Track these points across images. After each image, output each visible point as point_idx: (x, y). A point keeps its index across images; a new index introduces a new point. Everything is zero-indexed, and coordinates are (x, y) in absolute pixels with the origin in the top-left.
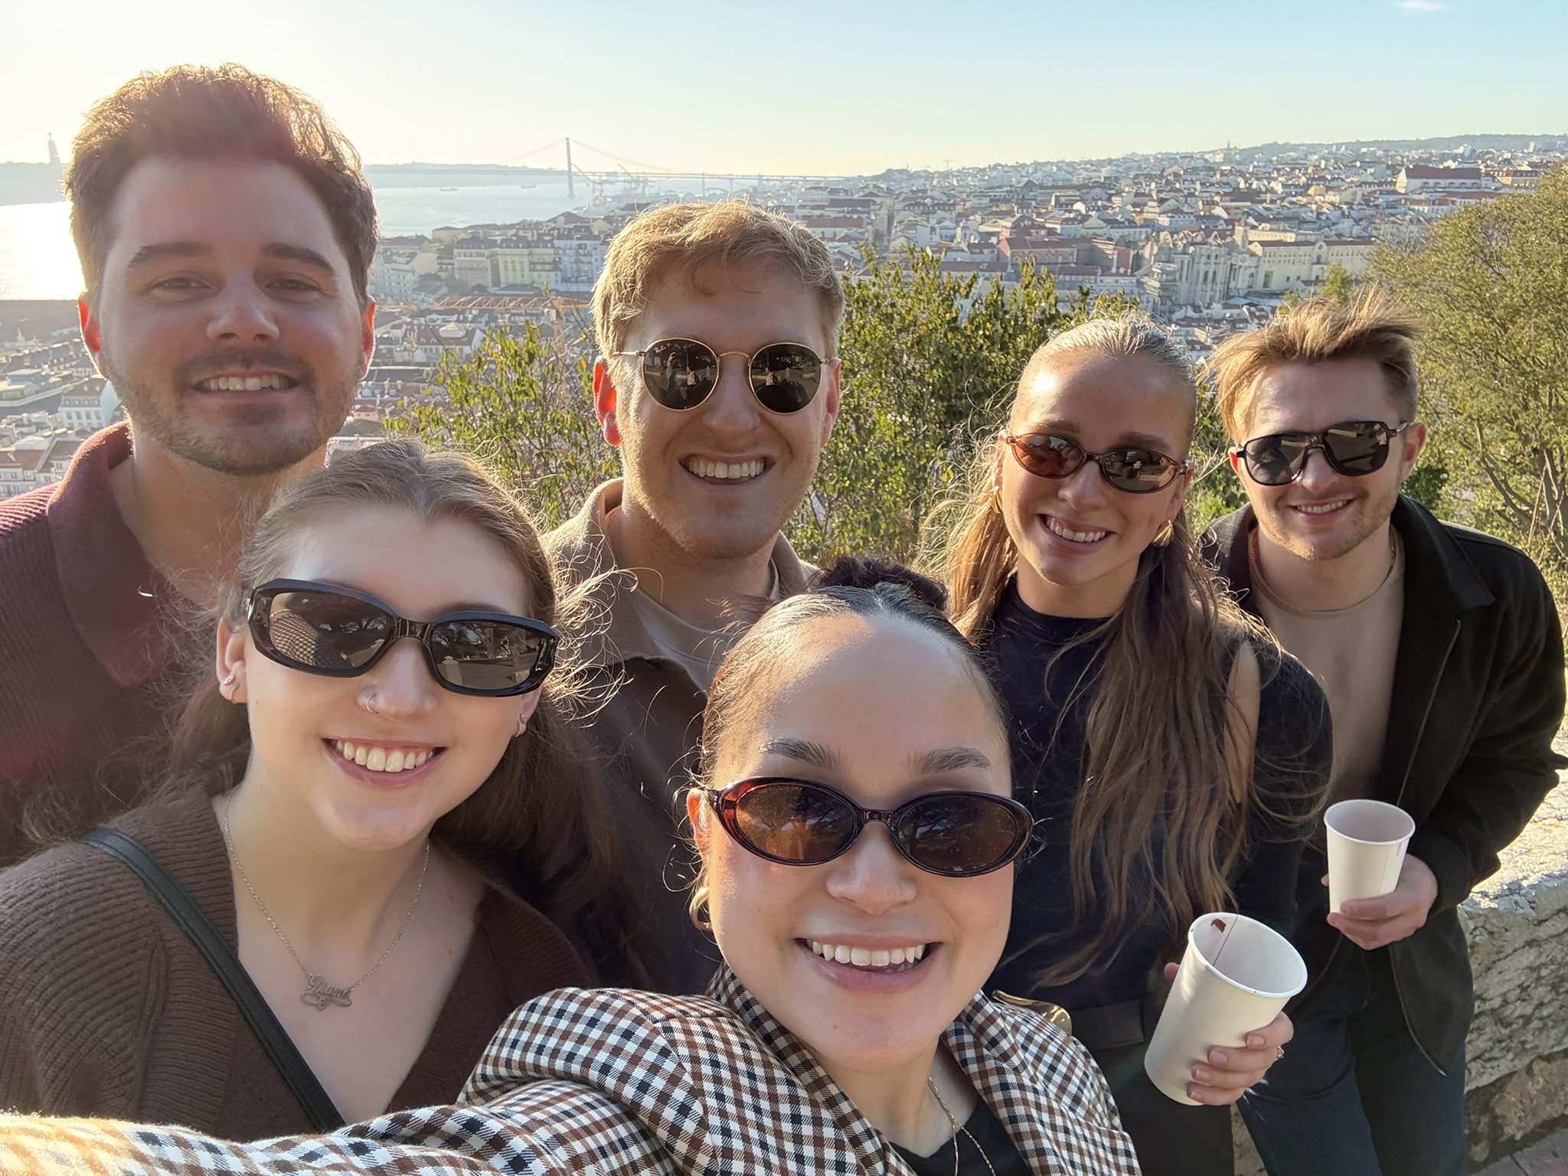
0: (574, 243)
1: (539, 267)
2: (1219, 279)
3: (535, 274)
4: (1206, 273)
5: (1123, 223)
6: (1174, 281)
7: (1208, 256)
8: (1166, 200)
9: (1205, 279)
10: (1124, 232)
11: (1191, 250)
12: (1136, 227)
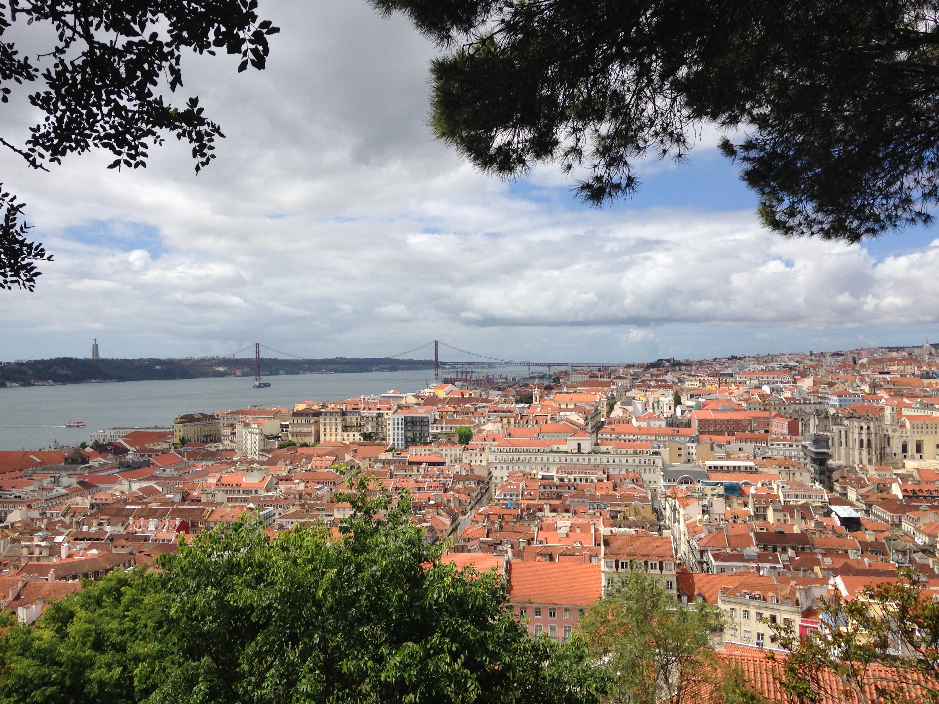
0: (375, 413)
1: (349, 429)
2: (873, 446)
3: (345, 434)
4: (861, 441)
5: (800, 400)
6: (828, 447)
7: (862, 428)
8: (835, 384)
9: (861, 445)
10: (798, 407)
11: (846, 422)
12: (810, 403)
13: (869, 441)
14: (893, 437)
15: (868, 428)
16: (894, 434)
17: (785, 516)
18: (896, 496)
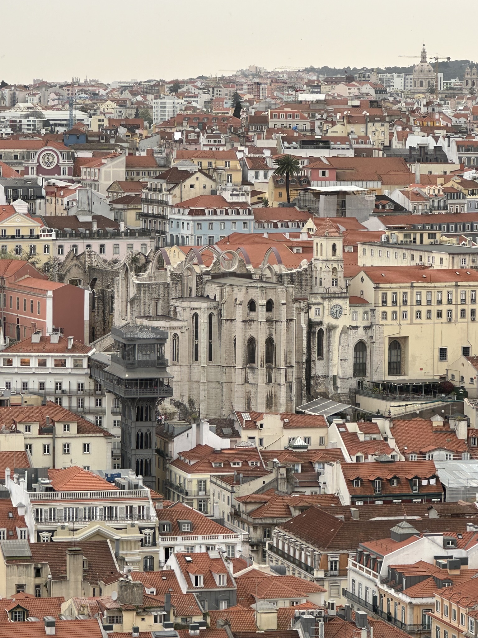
2: (280, 359)
6: (161, 364)
7: (252, 306)
8: (187, 175)
9: (251, 357)
10: (81, 245)
11: (212, 290)
12: (117, 235)
13: (270, 342)
14: (331, 328)
15: (270, 305)
16: (333, 322)
17: (38, 572)
18: (335, 498)
